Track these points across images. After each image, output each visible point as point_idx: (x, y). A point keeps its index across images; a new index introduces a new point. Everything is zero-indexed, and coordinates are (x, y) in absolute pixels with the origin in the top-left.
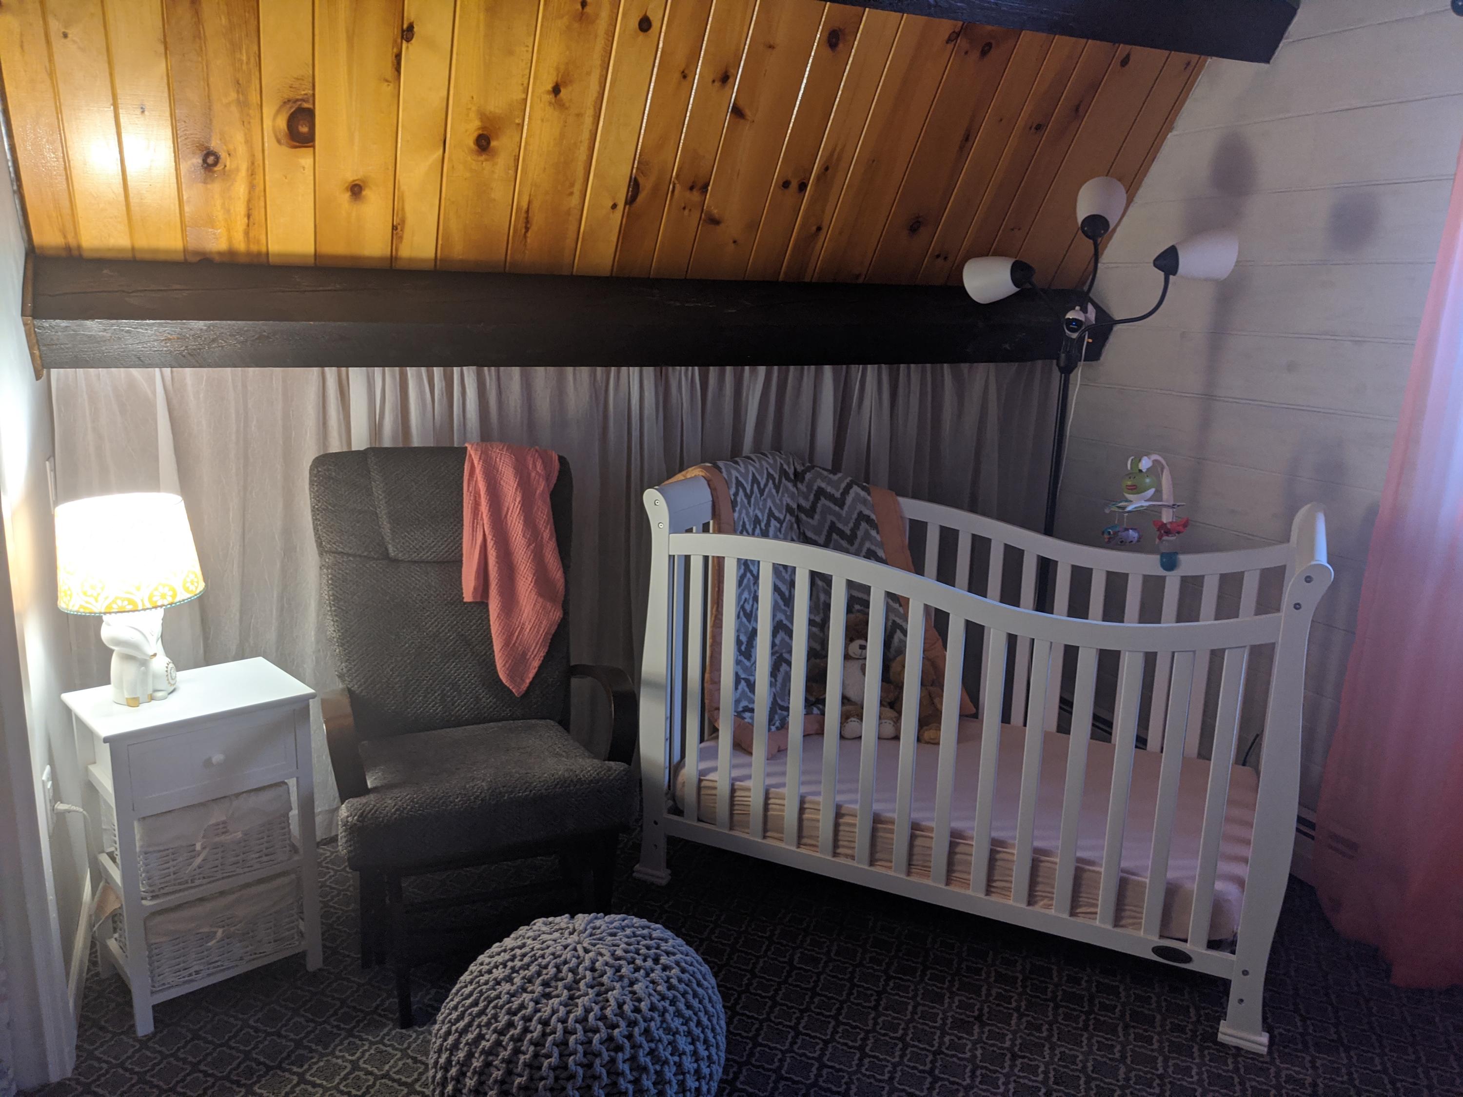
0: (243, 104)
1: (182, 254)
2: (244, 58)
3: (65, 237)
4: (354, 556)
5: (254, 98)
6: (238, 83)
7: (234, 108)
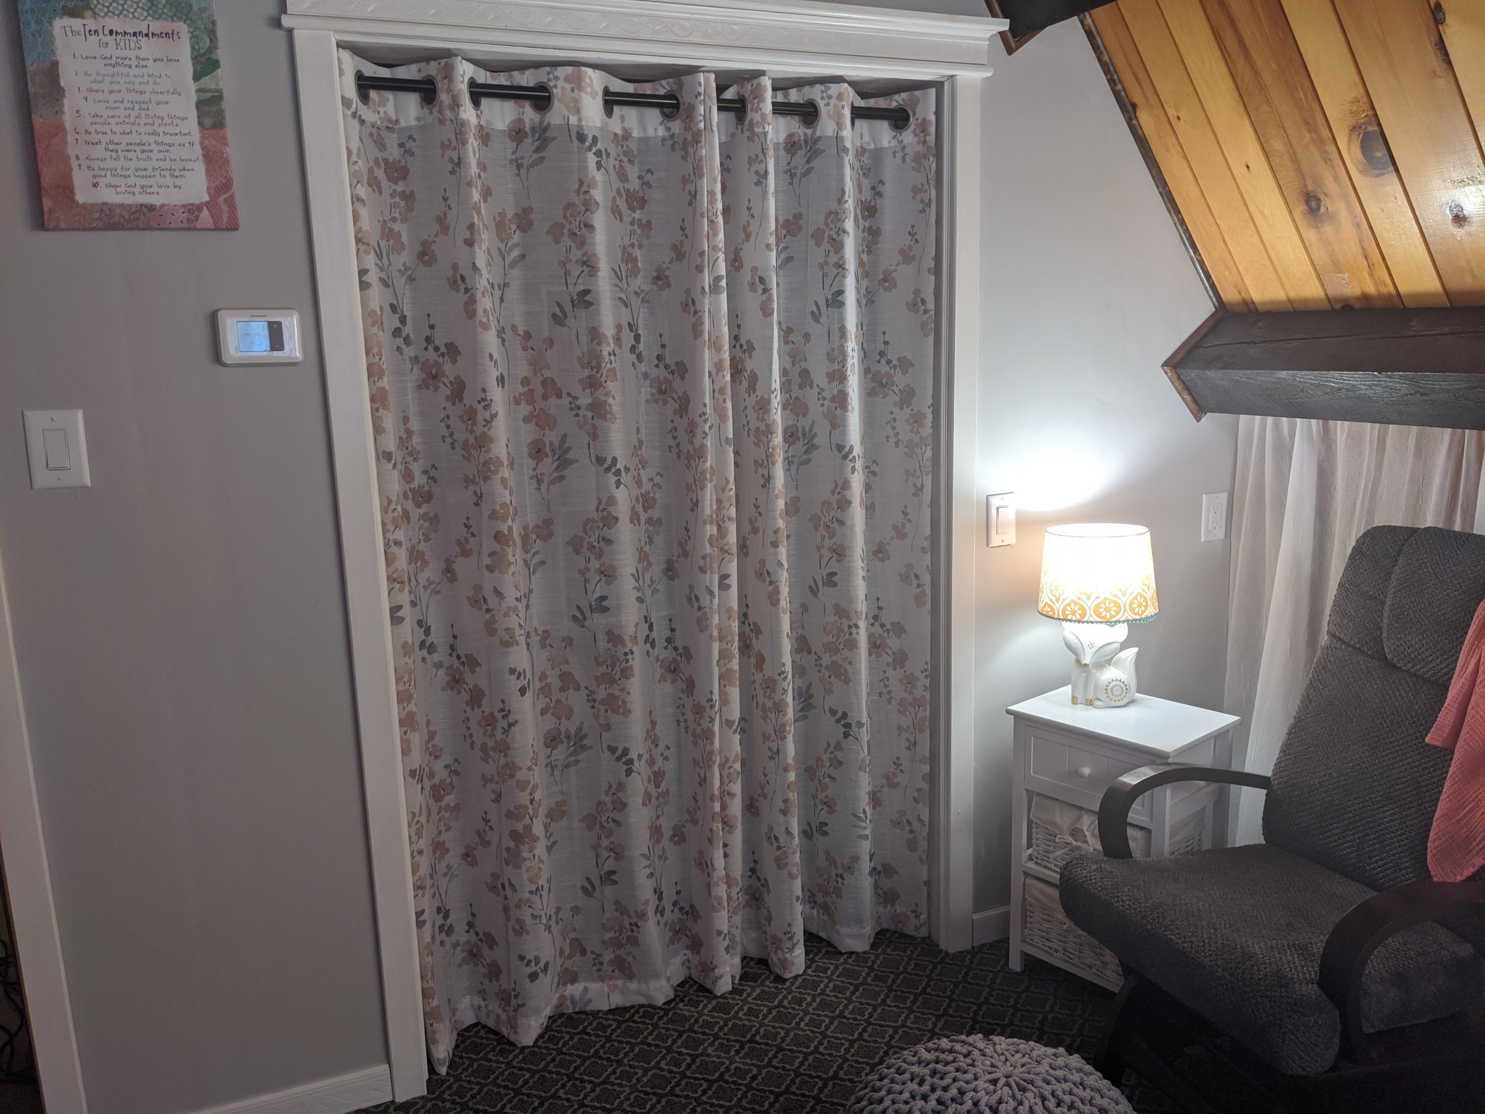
0: (1319, 142)
1: (1326, 302)
2: (1302, 96)
3: (1240, 293)
4: (1348, 645)
5: (1326, 134)
6: (1308, 123)
7: (1312, 148)
